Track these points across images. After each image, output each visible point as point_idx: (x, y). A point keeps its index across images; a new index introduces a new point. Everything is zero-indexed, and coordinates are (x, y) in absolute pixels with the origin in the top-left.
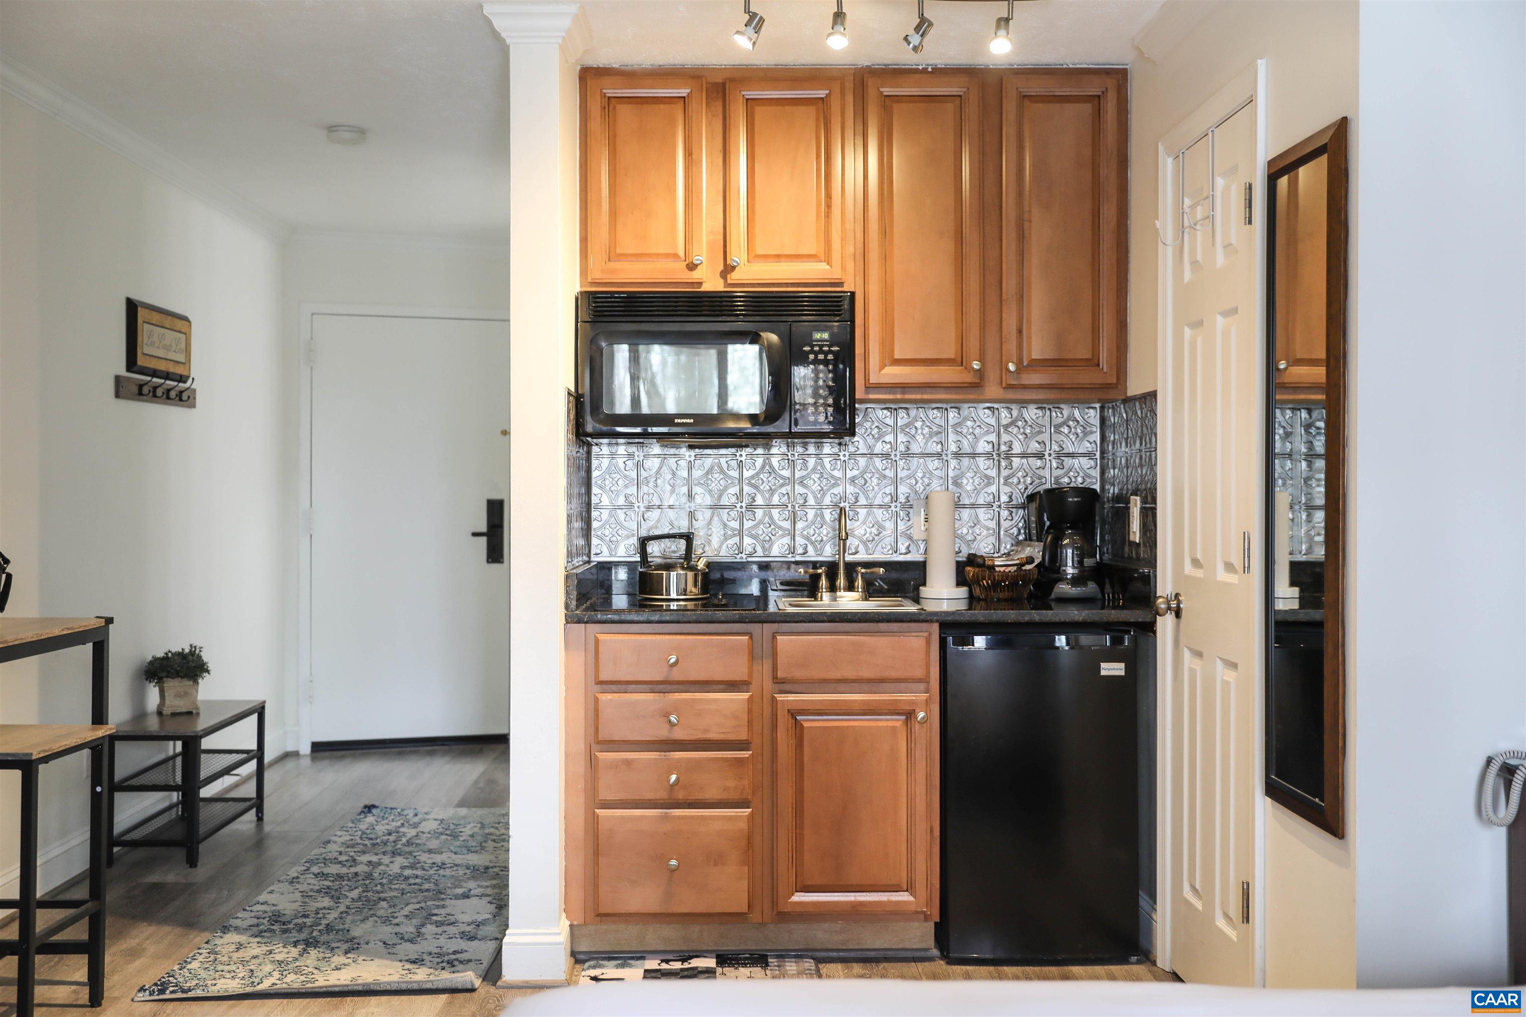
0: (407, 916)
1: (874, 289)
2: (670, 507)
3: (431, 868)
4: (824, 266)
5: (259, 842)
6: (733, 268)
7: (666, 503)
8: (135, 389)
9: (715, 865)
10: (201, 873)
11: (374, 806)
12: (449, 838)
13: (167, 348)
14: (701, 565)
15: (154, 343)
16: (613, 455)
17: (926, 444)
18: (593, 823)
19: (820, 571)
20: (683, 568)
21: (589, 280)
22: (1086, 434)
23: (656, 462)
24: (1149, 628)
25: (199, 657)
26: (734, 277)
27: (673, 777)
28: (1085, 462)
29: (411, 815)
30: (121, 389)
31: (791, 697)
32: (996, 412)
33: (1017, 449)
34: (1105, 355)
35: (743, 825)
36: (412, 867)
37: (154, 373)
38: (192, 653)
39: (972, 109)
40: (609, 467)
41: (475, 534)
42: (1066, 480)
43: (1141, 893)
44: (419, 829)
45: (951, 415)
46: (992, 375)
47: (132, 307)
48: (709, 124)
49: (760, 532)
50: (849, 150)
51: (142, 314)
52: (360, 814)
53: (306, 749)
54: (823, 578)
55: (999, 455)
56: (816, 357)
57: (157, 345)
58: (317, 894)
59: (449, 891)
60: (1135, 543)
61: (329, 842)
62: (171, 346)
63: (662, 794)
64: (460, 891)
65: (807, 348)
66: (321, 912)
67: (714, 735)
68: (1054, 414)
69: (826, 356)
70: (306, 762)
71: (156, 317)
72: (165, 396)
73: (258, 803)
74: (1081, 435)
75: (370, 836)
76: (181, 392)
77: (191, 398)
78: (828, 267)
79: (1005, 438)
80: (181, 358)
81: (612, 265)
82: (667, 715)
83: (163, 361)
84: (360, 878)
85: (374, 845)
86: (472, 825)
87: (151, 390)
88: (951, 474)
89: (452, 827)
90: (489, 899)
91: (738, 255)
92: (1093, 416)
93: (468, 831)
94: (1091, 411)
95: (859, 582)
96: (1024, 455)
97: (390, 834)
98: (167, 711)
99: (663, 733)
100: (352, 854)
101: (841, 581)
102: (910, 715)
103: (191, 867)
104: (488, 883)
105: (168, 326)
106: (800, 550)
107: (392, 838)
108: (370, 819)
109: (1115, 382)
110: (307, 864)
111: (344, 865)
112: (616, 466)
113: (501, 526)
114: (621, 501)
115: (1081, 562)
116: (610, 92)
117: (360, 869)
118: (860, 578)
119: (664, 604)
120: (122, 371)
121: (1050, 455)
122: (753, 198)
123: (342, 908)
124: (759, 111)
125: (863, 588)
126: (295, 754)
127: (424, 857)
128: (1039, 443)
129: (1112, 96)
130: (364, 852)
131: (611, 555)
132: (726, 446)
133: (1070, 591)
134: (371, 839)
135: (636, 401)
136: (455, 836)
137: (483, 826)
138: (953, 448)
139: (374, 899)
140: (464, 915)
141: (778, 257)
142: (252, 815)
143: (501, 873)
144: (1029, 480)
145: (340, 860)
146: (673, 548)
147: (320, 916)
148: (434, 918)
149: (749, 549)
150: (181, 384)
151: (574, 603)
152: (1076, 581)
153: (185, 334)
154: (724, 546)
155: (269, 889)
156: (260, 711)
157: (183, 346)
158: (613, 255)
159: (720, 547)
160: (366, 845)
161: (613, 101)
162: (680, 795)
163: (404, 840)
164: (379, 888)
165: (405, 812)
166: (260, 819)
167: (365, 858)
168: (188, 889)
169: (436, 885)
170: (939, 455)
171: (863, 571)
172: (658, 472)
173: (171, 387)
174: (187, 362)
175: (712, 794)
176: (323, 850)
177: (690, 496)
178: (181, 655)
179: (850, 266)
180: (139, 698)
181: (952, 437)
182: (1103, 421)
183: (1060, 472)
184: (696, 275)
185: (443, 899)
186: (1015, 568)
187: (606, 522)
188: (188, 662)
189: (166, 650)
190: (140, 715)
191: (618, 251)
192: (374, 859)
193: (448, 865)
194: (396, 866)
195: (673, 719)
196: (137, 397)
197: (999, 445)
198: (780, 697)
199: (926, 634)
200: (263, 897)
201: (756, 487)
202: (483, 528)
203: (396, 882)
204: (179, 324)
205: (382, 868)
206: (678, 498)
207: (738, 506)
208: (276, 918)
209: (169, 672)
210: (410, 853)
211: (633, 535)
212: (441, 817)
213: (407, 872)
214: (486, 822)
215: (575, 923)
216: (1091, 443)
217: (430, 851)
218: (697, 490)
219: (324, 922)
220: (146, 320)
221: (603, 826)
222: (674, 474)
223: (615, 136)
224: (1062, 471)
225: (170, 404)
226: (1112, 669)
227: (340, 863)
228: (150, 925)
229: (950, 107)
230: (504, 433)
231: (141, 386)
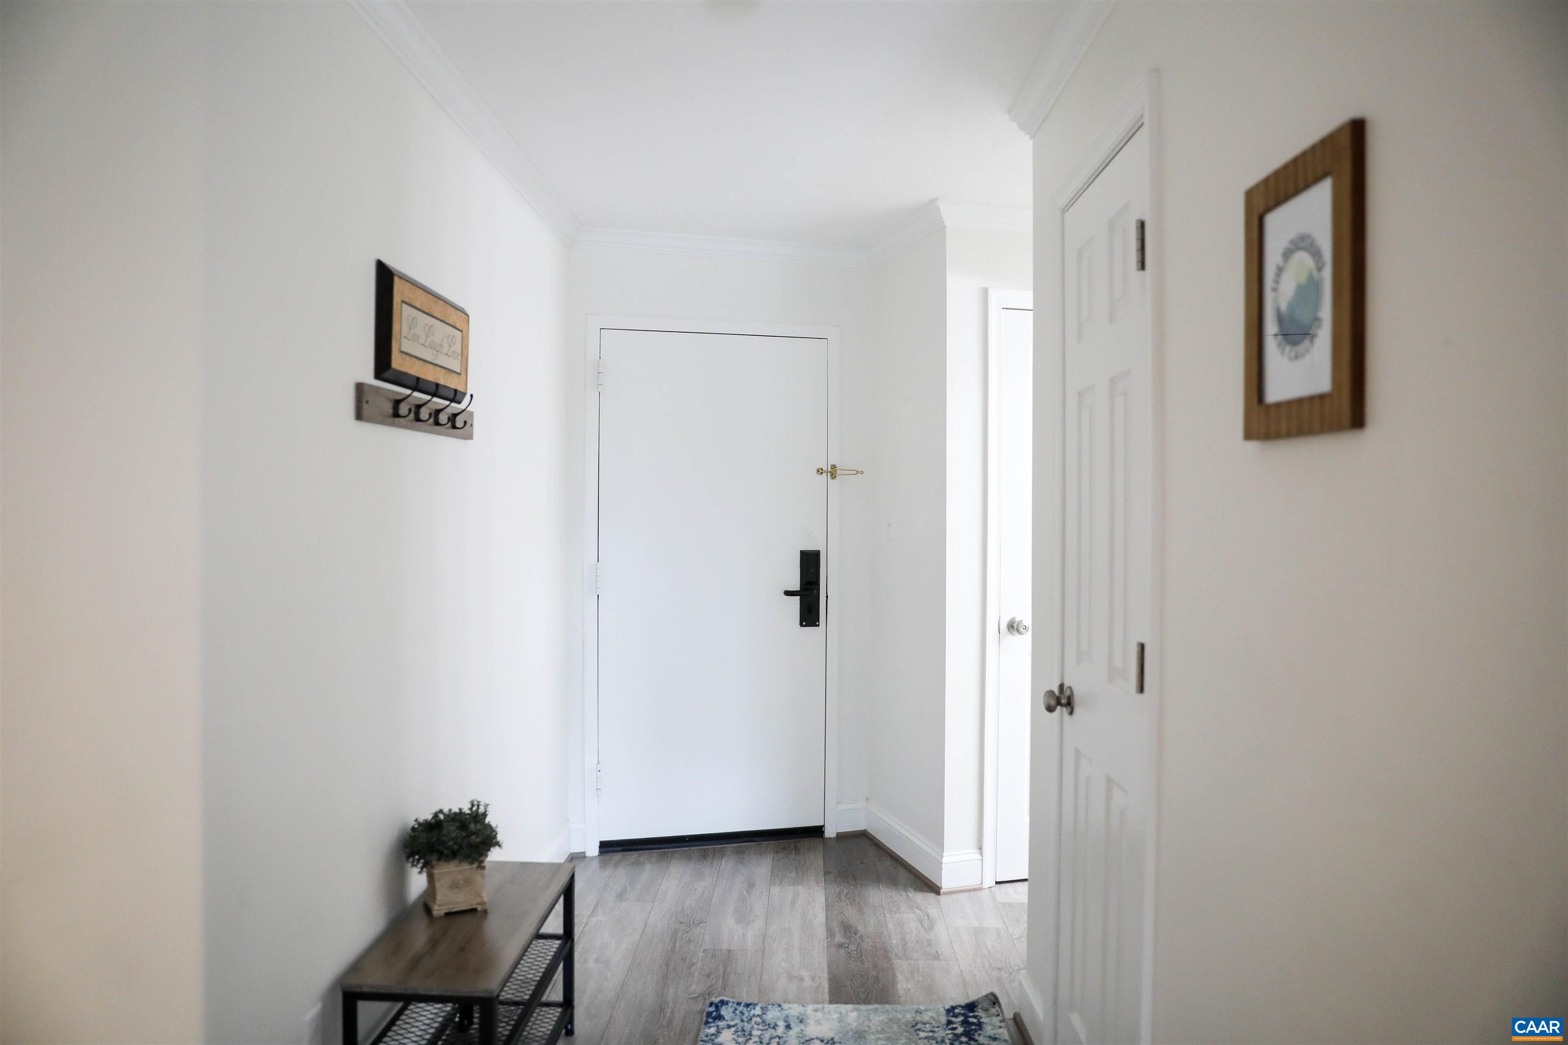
8: (388, 408)
11: (722, 1000)
13: (436, 347)
15: (418, 337)
30: (365, 406)
37: (417, 384)
41: (788, 593)
47: (385, 277)
51: (398, 289)
52: (707, 1023)
53: (593, 850)
57: (422, 340)
62: (442, 346)
70: (597, 870)
71: (420, 299)
72: (432, 420)
76: (455, 415)
77: (468, 425)
80: (455, 365)
83: (431, 366)
87: (413, 410)
98: (438, 910)
105: (436, 314)
108: (728, 1036)
113: (816, 582)
120: (368, 377)
126: (582, 857)
150: (453, 404)
153: (461, 331)
157: (457, 348)
173: (441, 407)
174: (463, 373)
178: (456, 818)
189: (435, 809)
196: (391, 420)
202: (796, 586)
204: (453, 316)
209: (438, 847)
212: (826, 1030)
220: (406, 300)
225: (439, 434)
230: (820, 471)
231: (397, 403)
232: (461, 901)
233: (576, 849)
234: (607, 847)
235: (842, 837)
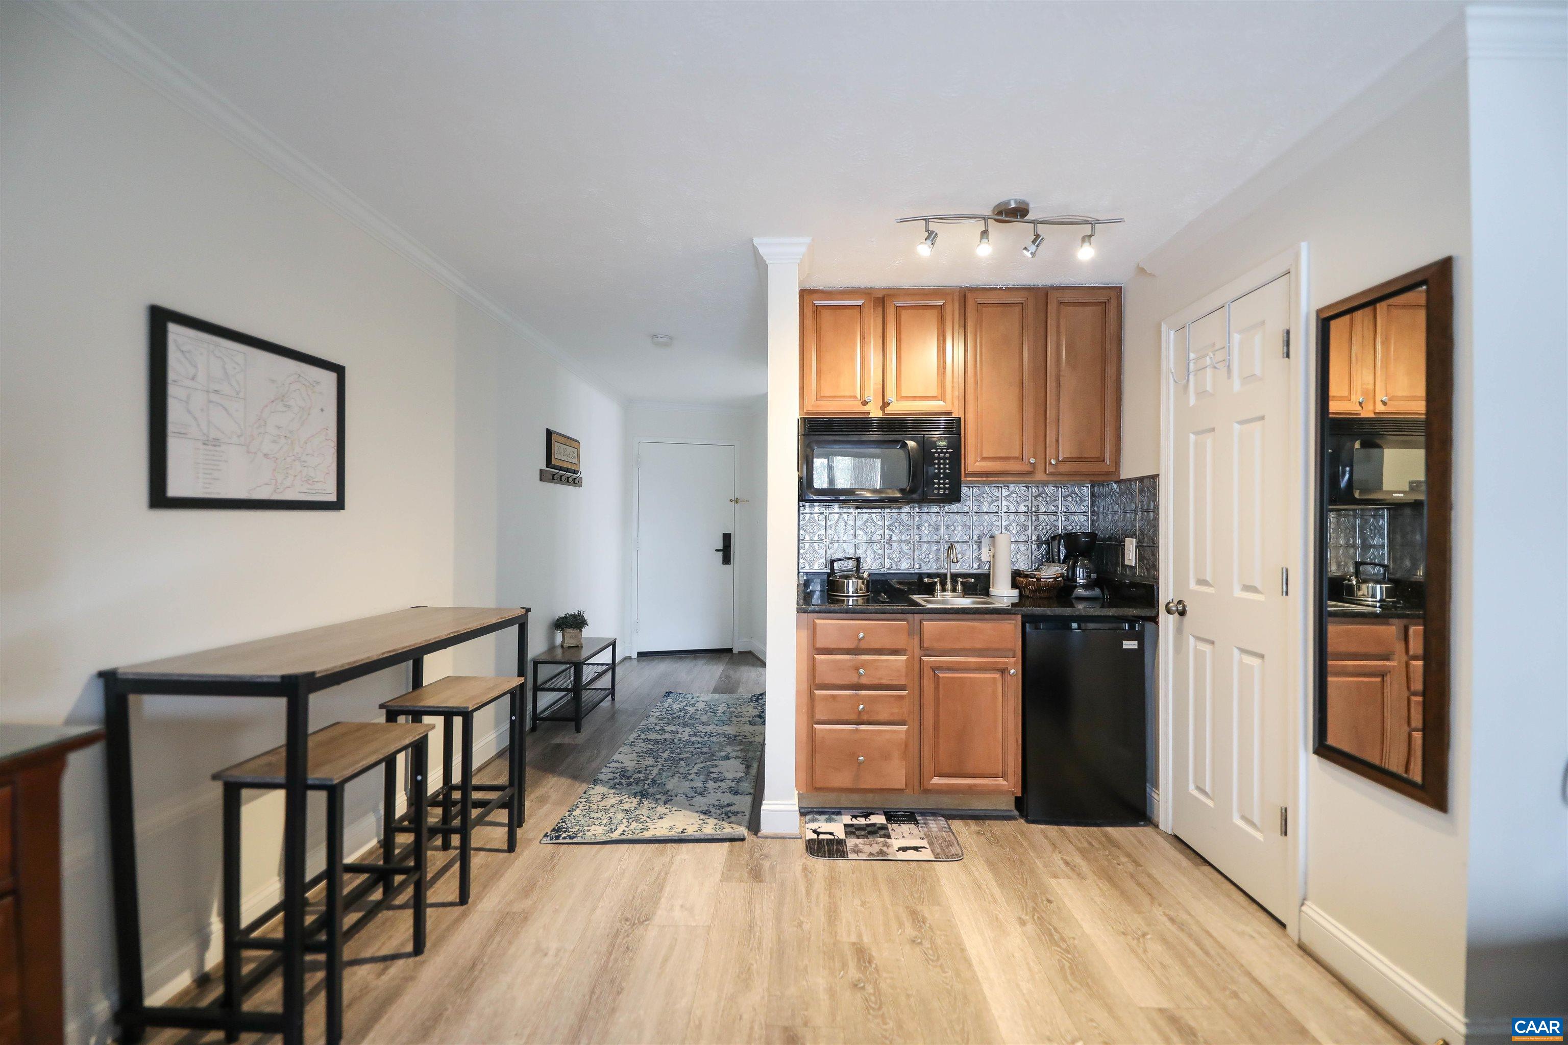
0: (696, 773)
1: (971, 417)
2: (845, 542)
3: (706, 736)
4: (941, 403)
5: (613, 715)
6: (889, 404)
7: (841, 540)
8: (550, 477)
9: (886, 760)
10: (581, 738)
11: (671, 692)
12: (712, 714)
13: (568, 456)
14: (865, 575)
16: (811, 513)
17: (989, 506)
18: (812, 733)
19: (936, 580)
20: (855, 578)
21: (805, 411)
22: (1082, 501)
23: (836, 516)
24: (1154, 619)
25: (583, 616)
26: (889, 409)
27: (861, 707)
28: (1082, 518)
29: (690, 698)
30: (543, 477)
31: (932, 659)
32: (1030, 488)
33: (1042, 509)
34: (1108, 454)
35: (903, 736)
36: (695, 735)
37: (561, 469)
38: (579, 615)
39: (1030, 311)
40: (809, 519)
41: (717, 550)
42: (1070, 527)
43: (1147, 785)
44: (696, 708)
45: (1004, 490)
46: (1040, 467)
47: (549, 433)
48: (875, 321)
49: (894, 556)
50: (956, 335)
51: (554, 437)
52: (663, 697)
53: (635, 656)
54: (938, 584)
55: (1031, 513)
56: (939, 455)
57: (562, 454)
58: (645, 755)
59: (717, 754)
60: (1131, 567)
61: (649, 716)
63: (853, 717)
64: (723, 754)
65: (933, 451)
66: (648, 769)
67: (884, 681)
68: (1063, 490)
69: (945, 455)
70: (635, 662)
71: (562, 439)
72: (566, 481)
73: (612, 691)
74: (1079, 502)
75: (671, 712)
76: (575, 479)
77: (580, 482)
78: (944, 404)
79: (1035, 503)
80: (575, 461)
81: (818, 402)
82: (857, 669)
83: (566, 462)
84: (668, 743)
85: (673, 718)
86: (723, 705)
87: (559, 478)
88: (1004, 524)
89: (713, 707)
90: (740, 760)
91: (891, 396)
92: (1087, 491)
93: (721, 709)
94: (1085, 488)
95: (959, 587)
96: (1046, 513)
97: (681, 711)
98: (566, 645)
99: (853, 679)
100: (662, 725)
101: (949, 586)
102: (1003, 671)
103: (577, 733)
104: (738, 748)
105: (568, 445)
106: (917, 566)
107: (682, 714)
108: (670, 700)
109: (1114, 470)
110: (638, 732)
111: (659, 733)
112: (814, 519)
113: (730, 546)
114: (816, 538)
115: (1088, 576)
116: (818, 303)
117: (668, 736)
118: (959, 584)
119: (845, 598)
120: (544, 468)
121: (1061, 513)
122: (900, 365)
123: (660, 767)
124: (905, 314)
125: (961, 590)
126: (630, 658)
127: (700, 728)
128: (1054, 506)
129: (1114, 302)
130: (668, 724)
131: (810, 569)
132: (876, 508)
133: (1085, 593)
134: (671, 714)
135: (831, 481)
136: (715, 713)
137: (728, 707)
138: (1005, 509)
139: (677, 759)
140: (728, 773)
141: (915, 398)
142: (609, 698)
143: (743, 740)
144: (1048, 528)
145: (656, 729)
146: (845, 565)
147: (648, 772)
148: (712, 775)
149: (888, 566)
150: (575, 475)
151: (802, 601)
152: (1085, 587)
153: (577, 449)
154: (874, 564)
155: (618, 752)
156: (614, 644)
157: (576, 455)
158: (819, 397)
159: (872, 564)
160: (668, 719)
161: (819, 307)
162: (865, 717)
163: (688, 716)
164: (678, 750)
165: (687, 696)
166: (613, 699)
167: (669, 728)
168: (574, 749)
169: (710, 749)
170: (996, 513)
171: (961, 580)
172: (837, 522)
173: (570, 476)
174: (578, 464)
175: (883, 717)
176: (647, 722)
177: (855, 536)
178: (573, 616)
179: (956, 403)
180: (552, 638)
181: (1004, 503)
182: (1093, 495)
183: (1067, 523)
184: (866, 408)
185: (715, 760)
186: (1053, 579)
187: (807, 550)
188: (577, 620)
189: (566, 613)
190: (552, 648)
191: (822, 395)
192: (674, 728)
193: (715, 734)
194: (686, 734)
195: (861, 671)
196: (551, 481)
197: (1031, 508)
198: (925, 659)
199: (1014, 622)
200: (615, 757)
201: (892, 530)
202: (721, 548)
203: (687, 746)
204: (574, 444)
205: (679, 735)
206: (848, 537)
207: (882, 541)
208: (624, 773)
209: (566, 625)
210: (693, 725)
211: (823, 557)
212: (706, 699)
213: (693, 739)
214: (730, 703)
215: (801, 792)
216: (1084, 507)
217: (703, 724)
218: (859, 532)
219: (651, 777)
220: (557, 441)
221: (818, 736)
222: (846, 523)
223: (820, 328)
224: (1068, 523)
225: (569, 485)
226: (1130, 645)
227: (656, 731)
228: (553, 777)
229: (1017, 309)
230: (731, 501)
231: (554, 475)
232: (573, 643)
233: (627, 655)
234: (641, 654)
235: (740, 653)
